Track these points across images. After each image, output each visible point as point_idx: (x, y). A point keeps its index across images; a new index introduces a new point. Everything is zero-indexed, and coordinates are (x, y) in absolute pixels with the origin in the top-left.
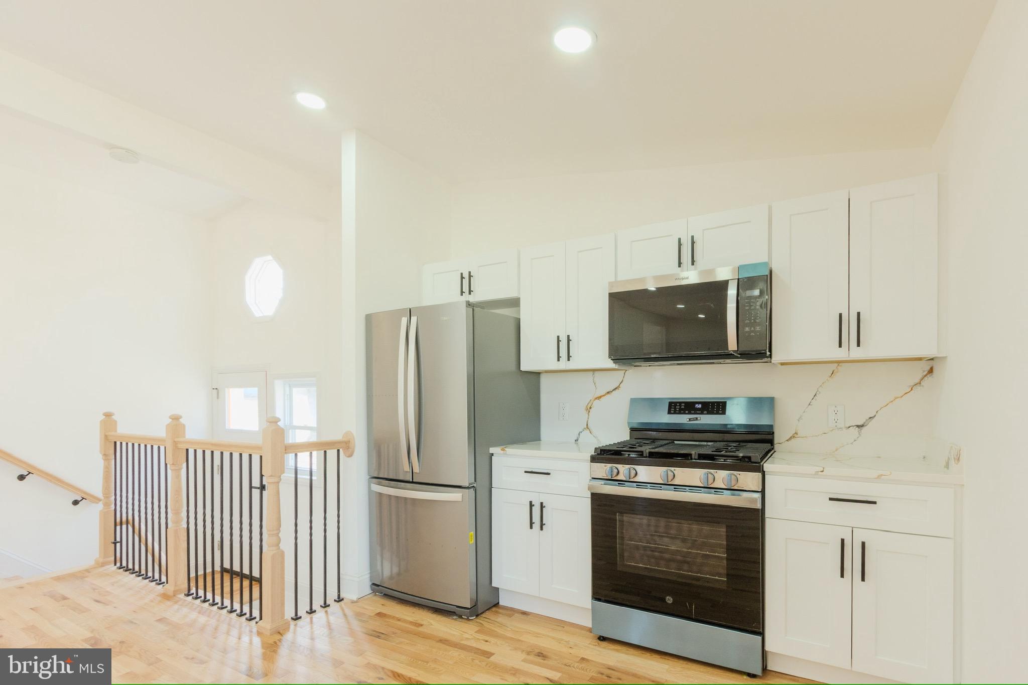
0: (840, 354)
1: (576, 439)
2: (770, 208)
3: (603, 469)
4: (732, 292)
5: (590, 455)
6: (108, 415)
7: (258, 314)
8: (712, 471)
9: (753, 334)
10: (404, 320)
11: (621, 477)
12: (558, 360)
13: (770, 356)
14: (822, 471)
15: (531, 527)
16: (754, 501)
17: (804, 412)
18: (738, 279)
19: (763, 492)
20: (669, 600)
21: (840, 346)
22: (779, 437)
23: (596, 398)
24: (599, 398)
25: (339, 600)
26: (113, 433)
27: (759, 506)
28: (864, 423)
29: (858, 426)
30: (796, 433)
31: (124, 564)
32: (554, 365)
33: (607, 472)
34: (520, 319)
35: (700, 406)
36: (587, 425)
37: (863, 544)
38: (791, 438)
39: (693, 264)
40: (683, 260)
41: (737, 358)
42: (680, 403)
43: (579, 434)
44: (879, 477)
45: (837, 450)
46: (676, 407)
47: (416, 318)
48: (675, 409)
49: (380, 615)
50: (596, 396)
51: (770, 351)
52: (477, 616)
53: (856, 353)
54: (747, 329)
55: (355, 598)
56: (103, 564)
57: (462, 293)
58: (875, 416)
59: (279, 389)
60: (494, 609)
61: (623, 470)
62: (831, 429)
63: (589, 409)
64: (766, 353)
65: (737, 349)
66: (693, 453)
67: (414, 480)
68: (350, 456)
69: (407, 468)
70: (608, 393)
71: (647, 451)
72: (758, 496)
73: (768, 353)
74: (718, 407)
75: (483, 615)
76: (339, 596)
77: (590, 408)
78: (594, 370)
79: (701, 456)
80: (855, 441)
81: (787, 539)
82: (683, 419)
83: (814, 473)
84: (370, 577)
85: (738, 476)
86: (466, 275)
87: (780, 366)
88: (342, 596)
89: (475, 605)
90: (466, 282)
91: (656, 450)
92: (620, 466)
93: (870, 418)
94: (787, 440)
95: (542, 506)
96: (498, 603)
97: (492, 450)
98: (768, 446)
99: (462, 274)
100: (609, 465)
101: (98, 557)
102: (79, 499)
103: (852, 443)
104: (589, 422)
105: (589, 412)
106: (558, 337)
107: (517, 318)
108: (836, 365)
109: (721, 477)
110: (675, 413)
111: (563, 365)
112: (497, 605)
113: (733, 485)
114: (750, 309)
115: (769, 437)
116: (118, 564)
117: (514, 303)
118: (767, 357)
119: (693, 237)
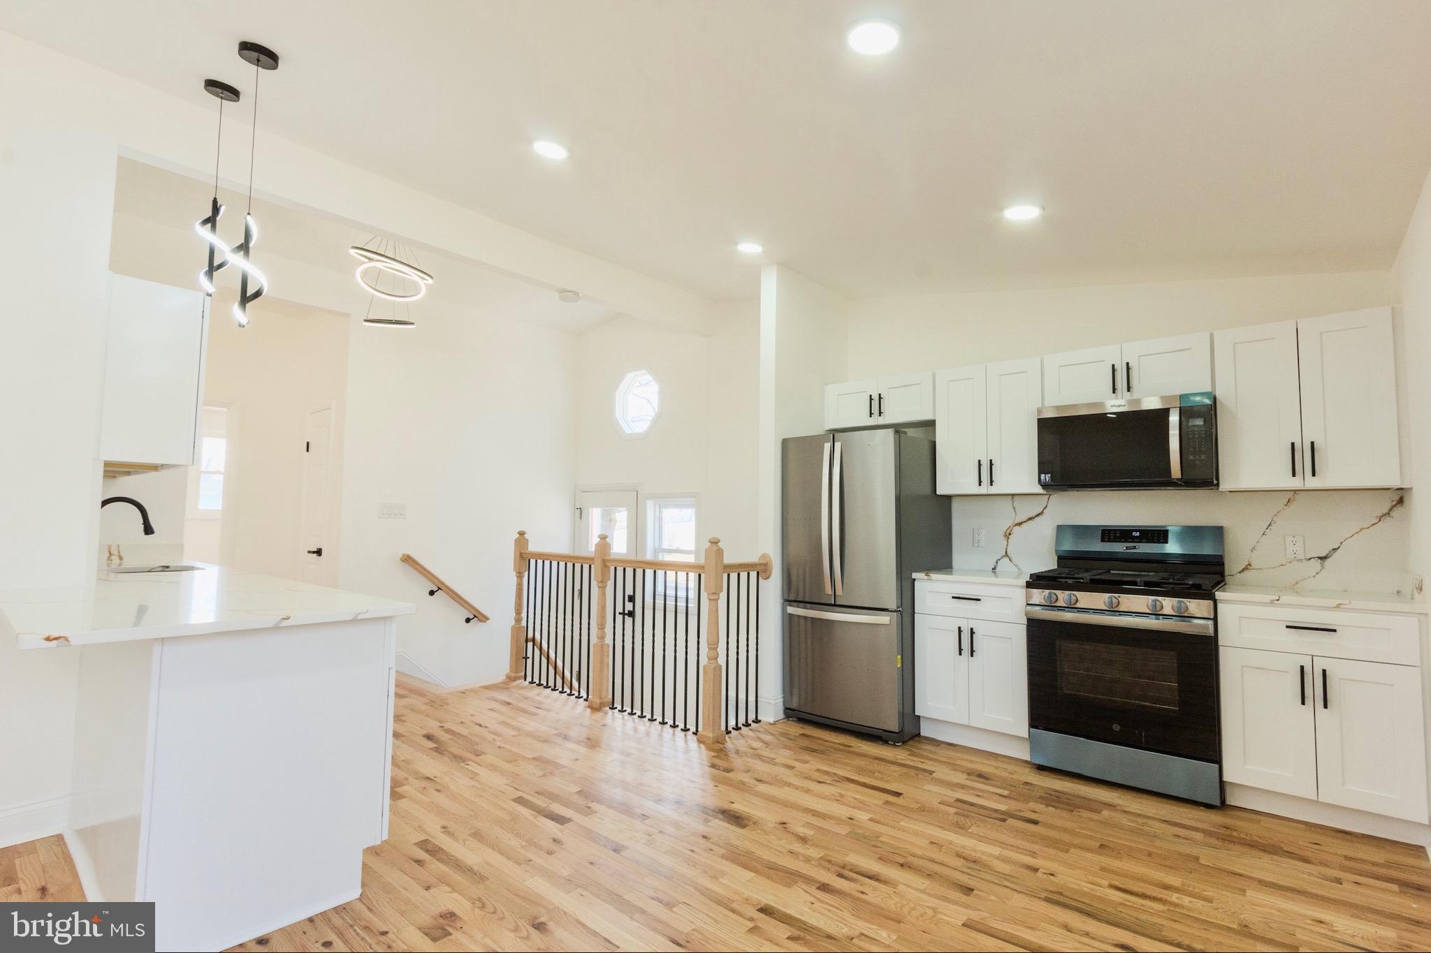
0: (1296, 483)
1: (993, 567)
2: (1212, 336)
3: (1039, 596)
4: (1174, 418)
5: (1025, 581)
6: (522, 534)
7: (628, 431)
8: (1160, 598)
9: (1197, 462)
10: (827, 446)
11: (1059, 604)
12: (980, 485)
13: (1218, 485)
14: (1278, 600)
15: (960, 654)
16: (1206, 627)
17: (1258, 542)
18: (1180, 407)
19: (1215, 619)
20: (1116, 727)
21: (1294, 475)
22: (1231, 567)
23: (1016, 525)
24: (1020, 524)
25: (757, 721)
26: (526, 551)
27: (1211, 632)
28: (1327, 555)
29: (1320, 558)
30: (1250, 565)
31: (536, 680)
32: (974, 489)
33: (1046, 599)
34: (935, 442)
35: (1138, 534)
36: (1006, 552)
37: (1324, 671)
38: (1243, 570)
39: (1129, 390)
40: (1118, 385)
41: (1181, 486)
42: (1115, 531)
43: (997, 562)
44: (1338, 606)
45: (1297, 583)
46: (1109, 534)
47: (840, 443)
48: (1110, 537)
49: (803, 735)
50: (1016, 522)
51: (1218, 479)
52: (904, 742)
53: (1312, 483)
54: (1191, 457)
55: (772, 721)
56: (515, 679)
57: (871, 414)
58: (1339, 547)
59: (650, 508)
60: (917, 739)
61: (1063, 596)
62: (1289, 561)
63: (1008, 535)
64: (1213, 482)
65: (1180, 477)
66: (1138, 580)
67: (837, 603)
68: (767, 578)
69: (829, 590)
70: (1030, 519)
71: (1088, 578)
72: (1210, 623)
73: (1215, 482)
74: (1160, 535)
75: (909, 743)
76: (757, 717)
77: (1010, 534)
78: (1013, 495)
79: (1147, 584)
80: (1317, 573)
81: (1243, 666)
82: (1119, 548)
83: (1269, 601)
84: (784, 701)
85: (1188, 604)
86: (876, 397)
87: (1228, 493)
88: (759, 718)
89: (901, 731)
90: (876, 404)
91: (1098, 577)
92: (1058, 592)
93: (1334, 549)
94: (1240, 572)
95: (972, 632)
96: (919, 734)
97: (914, 575)
98: (1218, 578)
99: (871, 396)
100: (1047, 592)
101: (509, 671)
102: (471, 617)
103: (1314, 576)
104: (1008, 550)
105: (1008, 538)
106: (979, 461)
107: (932, 441)
108: (1293, 493)
109: (1168, 604)
110: (1109, 541)
111: (984, 490)
112: (918, 735)
113: (1183, 611)
114: (1193, 438)
115: (1218, 569)
116: (529, 679)
117: (930, 425)
118: (1214, 485)
119: (1128, 364)
